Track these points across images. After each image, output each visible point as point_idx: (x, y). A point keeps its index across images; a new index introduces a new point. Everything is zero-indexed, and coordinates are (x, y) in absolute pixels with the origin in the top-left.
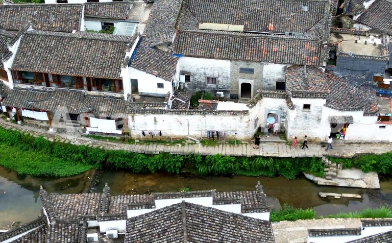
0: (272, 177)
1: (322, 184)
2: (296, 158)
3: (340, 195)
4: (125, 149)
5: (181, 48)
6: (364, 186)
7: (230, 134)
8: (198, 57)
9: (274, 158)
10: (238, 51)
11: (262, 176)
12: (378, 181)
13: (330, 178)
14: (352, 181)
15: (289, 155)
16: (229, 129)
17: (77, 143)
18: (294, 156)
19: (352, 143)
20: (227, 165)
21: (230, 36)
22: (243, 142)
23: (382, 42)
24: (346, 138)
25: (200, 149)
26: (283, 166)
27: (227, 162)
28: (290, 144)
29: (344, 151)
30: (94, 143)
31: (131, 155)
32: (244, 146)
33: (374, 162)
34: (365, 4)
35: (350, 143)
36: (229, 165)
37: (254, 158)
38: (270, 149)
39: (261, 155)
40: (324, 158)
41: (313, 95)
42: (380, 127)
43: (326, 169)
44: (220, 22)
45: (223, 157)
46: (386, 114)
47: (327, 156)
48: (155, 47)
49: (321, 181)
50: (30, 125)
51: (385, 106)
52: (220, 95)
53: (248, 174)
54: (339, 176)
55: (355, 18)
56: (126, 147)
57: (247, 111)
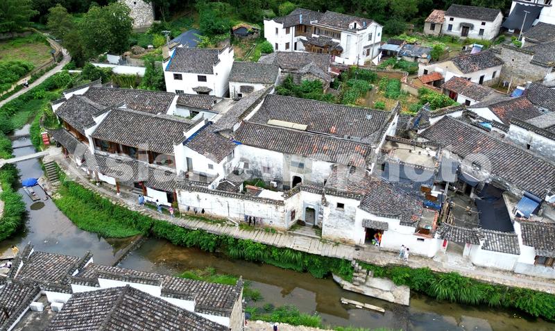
0: (300, 272)
1: (348, 289)
2: (325, 256)
3: (362, 305)
4: (170, 221)
5: (242, 137)
6: (392, 299)
7: (266, 222)
8: (255, 146)
9: (304, 253)
10: (291, 145)
11: (290, 269)
12: (409, 297)
13: (358, 284)
14: (380, 291)
15: (319, 253)
16: (266, 217)
17: (133, 209)
18: (323, 255)
19: (388, 251)
20: (256, 252)
21: (288, 131)
22: (279, 232)
23: (437, 154)
24: (381, 246)
25: (236, 232)
26: (311, 263)
27: (257, 249)
28: (324, 241)
29: (377, 259)
30: (147, 211)
31: (172, 227)
32: (278, 236)
33: (407, 275)
34: (430, 120)
35: (386, 251)
36: (258, 252)
37: (283, 249)
38: (302, 243)
39: (291, 247)
40: (354, 262)
41: (346, 194)
42: (418, 239)
43: (355, 274)
44: (288, 121)
45: (254, 243)
46: (427, 226)
47: (357, 261)
48: (217, 133)
49: (348, 286)
50: (105, 188)
51: (428, 219)
52: (273, 184)
53: (277, 265)
54: (367, 284)
55: (420, 132)
56: (171, 220)
57: (283, 201)
